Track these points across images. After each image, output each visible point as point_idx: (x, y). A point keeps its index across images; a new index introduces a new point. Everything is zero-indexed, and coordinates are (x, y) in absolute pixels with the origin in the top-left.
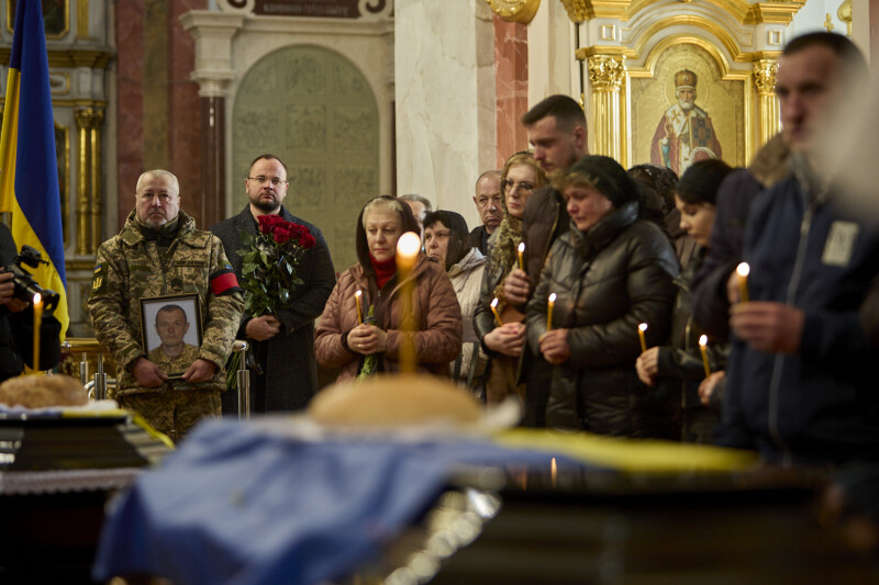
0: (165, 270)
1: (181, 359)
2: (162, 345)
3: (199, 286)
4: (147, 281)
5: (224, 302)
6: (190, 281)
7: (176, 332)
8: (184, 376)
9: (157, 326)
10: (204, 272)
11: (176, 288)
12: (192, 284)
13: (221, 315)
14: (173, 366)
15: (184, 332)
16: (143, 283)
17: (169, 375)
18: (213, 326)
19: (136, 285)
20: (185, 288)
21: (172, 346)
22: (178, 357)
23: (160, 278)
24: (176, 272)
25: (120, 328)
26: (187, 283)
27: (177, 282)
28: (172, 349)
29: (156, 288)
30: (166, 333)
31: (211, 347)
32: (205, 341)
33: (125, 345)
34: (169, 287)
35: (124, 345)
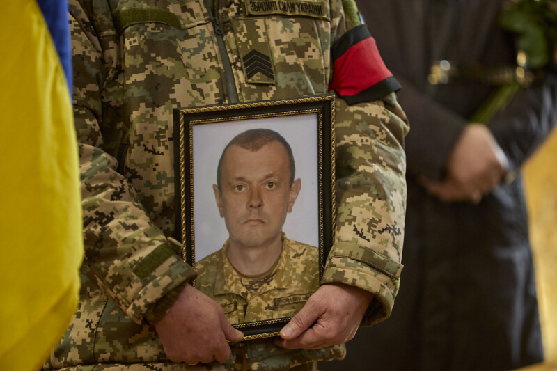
0: (221, 28)
1: (274, 284)
2: (228, 246)
3: (315, 74)
4: (178, 58)
5: (374, 121)
6: (291, 59)
7: (267, 208)
8: (286, 332)
9: (220, 188)
10: (321, 32)
11: (257, 78)
12: (295, 68)
13: (376, 160)
14: (253, 303)
15: (287, 206)
16: (168, 63)
17: (245, 330)
18: (359, 188)
19: (149, 67)
20: (282, 79)
21: (255, 247)
22: (266, 278)
23: (212, 48)
24: (253, 34)
25: (116, 196)
26: (286, 67)
27: (257, 61)
28: (253, 254)
29: (203, 76)
30: (242, 210)
31: (369, 252)
32: (345, 233)
33: (140, 245)
34: (240, 77)
35: (137, 245)
